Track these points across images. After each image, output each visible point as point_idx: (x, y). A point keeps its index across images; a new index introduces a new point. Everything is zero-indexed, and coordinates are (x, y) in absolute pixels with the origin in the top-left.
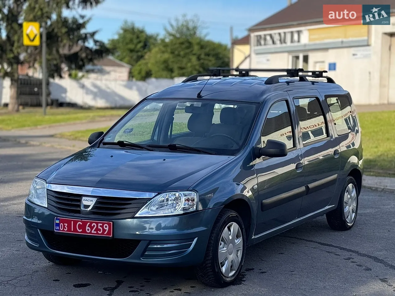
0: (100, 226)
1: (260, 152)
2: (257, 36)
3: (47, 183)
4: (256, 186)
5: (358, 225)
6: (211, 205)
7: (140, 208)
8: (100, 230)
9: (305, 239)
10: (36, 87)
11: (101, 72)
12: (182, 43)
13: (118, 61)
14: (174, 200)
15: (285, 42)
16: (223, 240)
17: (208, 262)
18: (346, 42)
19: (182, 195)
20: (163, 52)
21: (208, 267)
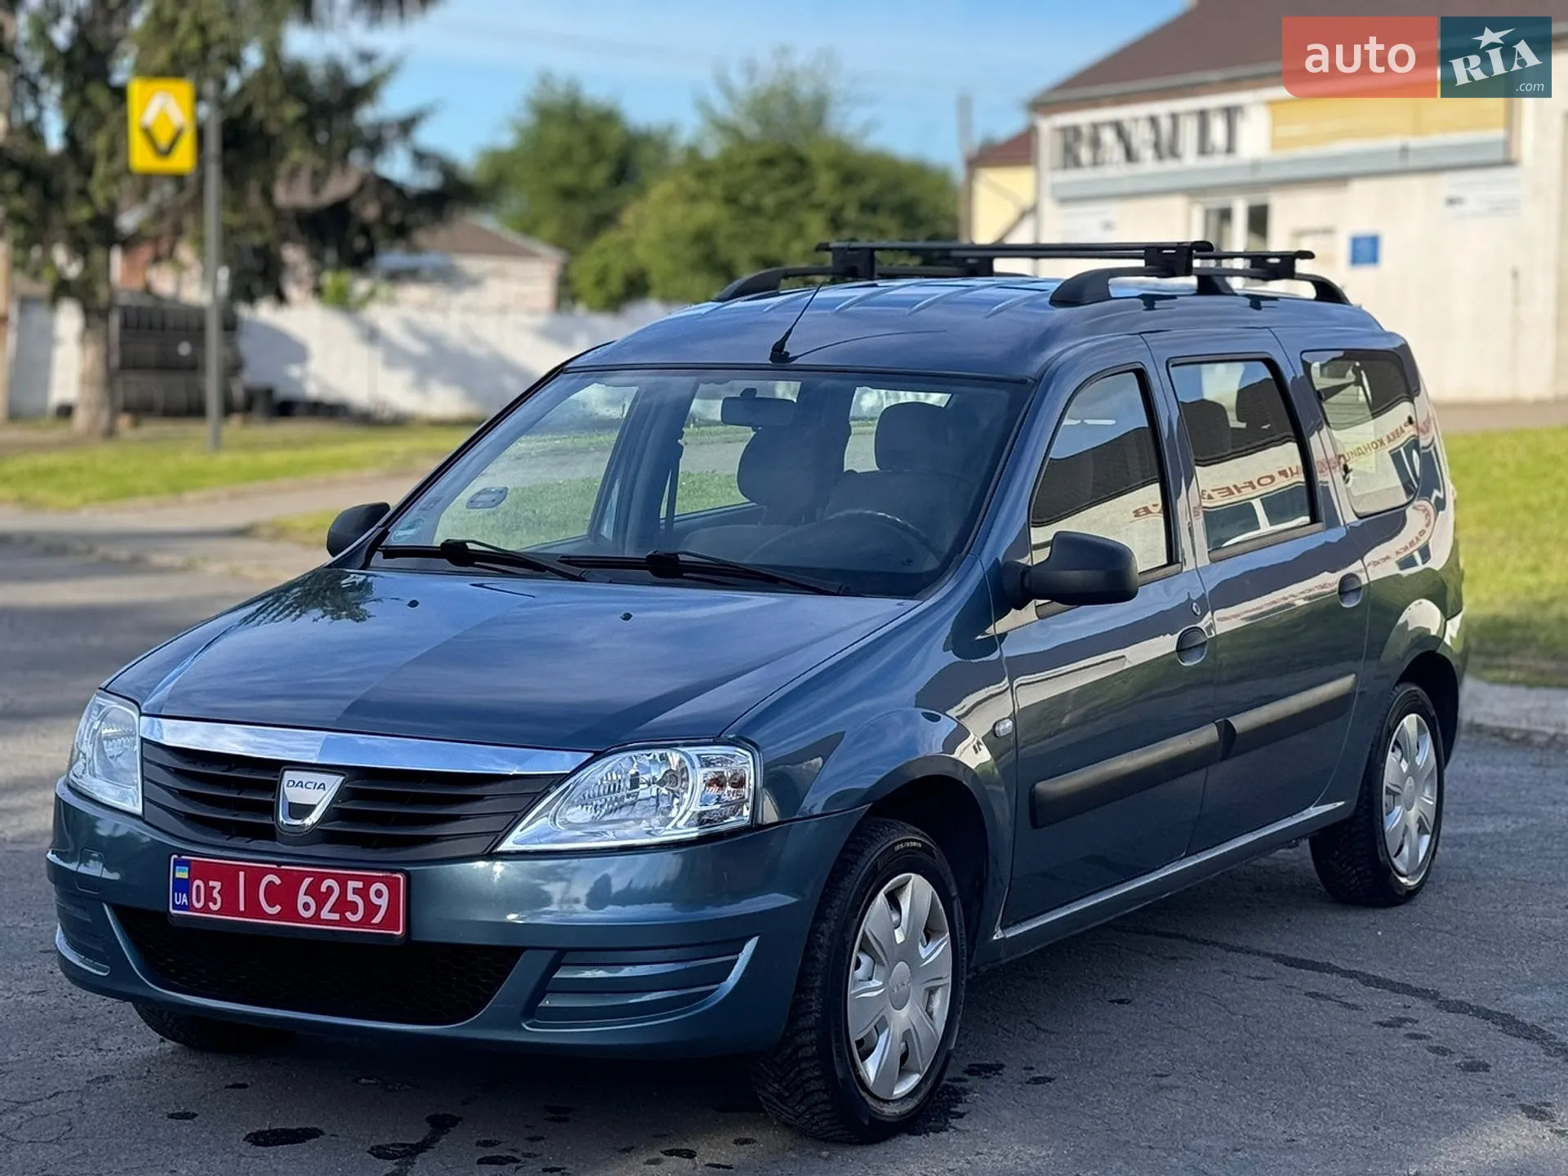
0: (354, 889)
1: (1027, 583)
2: (1064, 130)
3: (141, 714)
4: (1009, 724)
5: (1443, 883)
6: (814, 802)
7: (520, 815)
8: (353, 908)
9: (1225, 939)
10: (185, 339)
11: (448, 277)
12: (768, 162)
13: (513, 237)
14: (662, 783)
15: (1174, 153)
16: (866, 948)
17: (806, 1038)
18: (1422, 151)
19: (695, 759)
20: (693, 198)
21: (805, 1059)
